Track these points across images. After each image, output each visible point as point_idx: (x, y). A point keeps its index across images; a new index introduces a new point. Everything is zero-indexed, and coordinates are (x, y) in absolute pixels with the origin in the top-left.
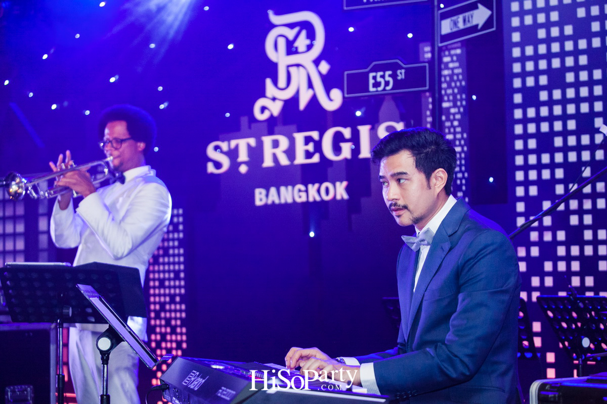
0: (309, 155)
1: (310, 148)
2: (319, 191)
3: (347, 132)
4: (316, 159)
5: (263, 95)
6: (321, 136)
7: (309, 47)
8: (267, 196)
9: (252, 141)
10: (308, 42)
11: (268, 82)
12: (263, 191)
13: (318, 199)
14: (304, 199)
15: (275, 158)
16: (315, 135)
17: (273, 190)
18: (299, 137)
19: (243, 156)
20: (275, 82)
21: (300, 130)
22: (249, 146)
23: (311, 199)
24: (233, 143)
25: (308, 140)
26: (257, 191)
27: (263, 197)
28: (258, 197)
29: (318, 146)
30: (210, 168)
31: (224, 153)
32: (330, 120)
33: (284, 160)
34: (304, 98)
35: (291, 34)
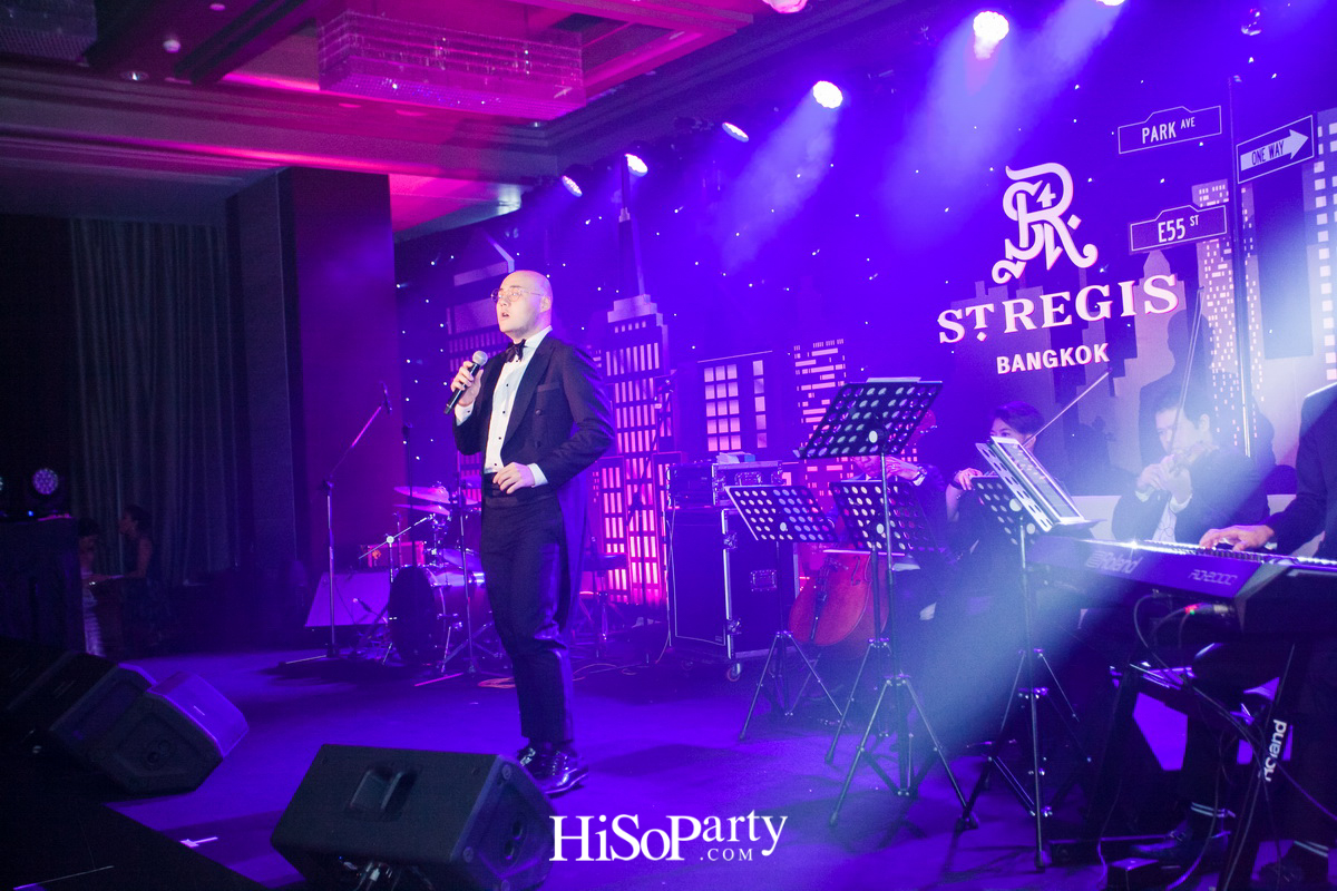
0: (1059, 317)
1: (1061, 309)
2: (1073, 355)
3: (1105, 290)
4: (1068, 321)
5: (1003, 257)
6: (1074, 297)
7: (1055, 202)
8: (1011, 364)
9: (991, 307)
10: (1053, 196)
11: (1008, 242)
12: (1006, 359)
13: (1072, 363)
14: (1055, 364)
15: (1018, 321)
16: (1066, 295)
17: (1018, 358)
18: (1047, 299)
19: (981, 323)
20: (1016, 243)
21: (1046, 292)
22: (986, 309)
23: (1064, 364)
24: (968, 310)
25: (1056, 302)
26: (999, 359)
27: (1006, 364)
28: (1000, 365)
29: (1070, 307)
30: (943, 338)
31: (959, 321)
32: (1083, 278)
33: (1029, 325)
34: (1052, 257)
35: (1032, 189)
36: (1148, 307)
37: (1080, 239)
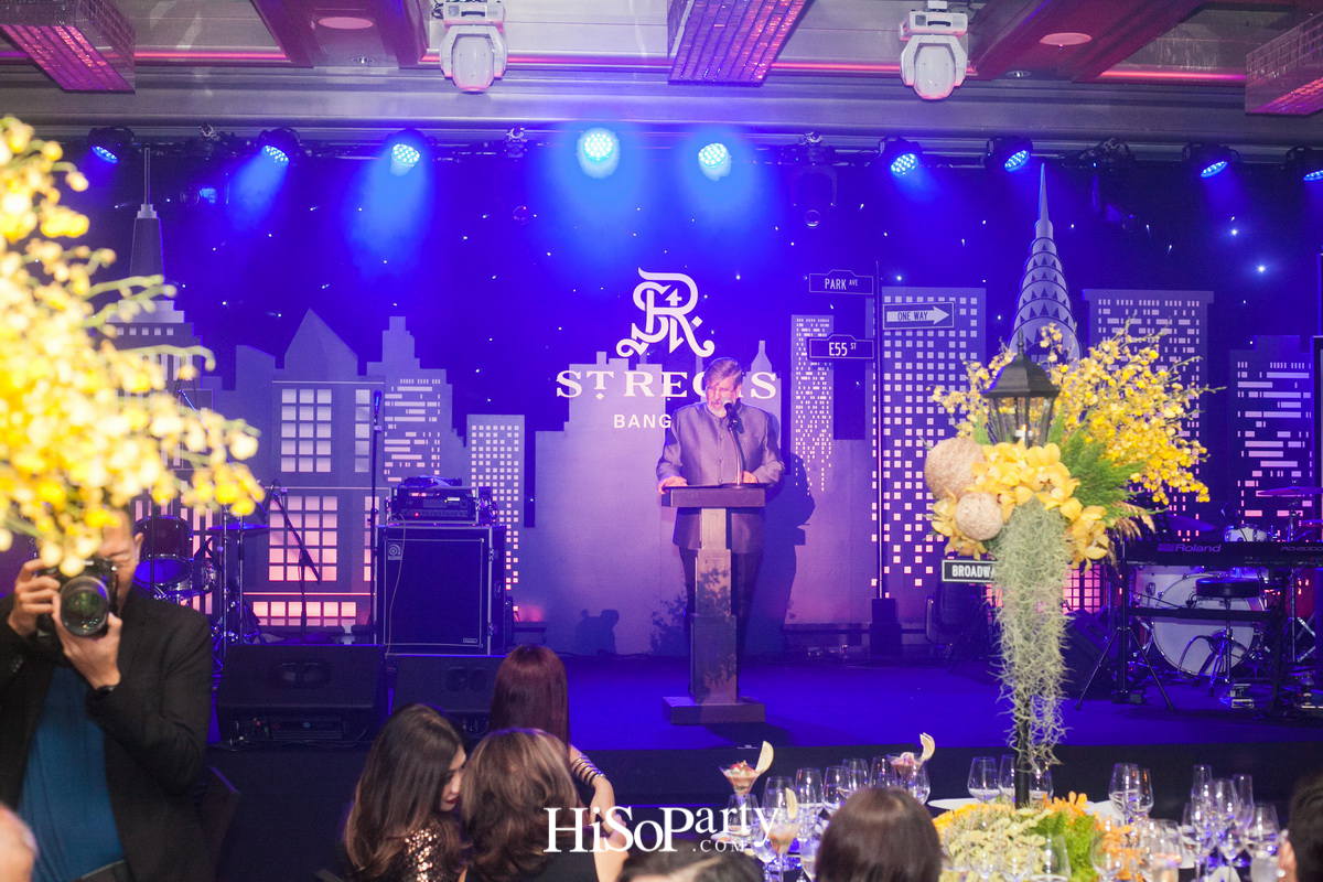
0: (675, 390)
1: (679, 385)
4: (684, 394)
6: (692, 376)
8: (627, 421)
9: (611, 374)
12: (622, 416)
15: (637, 390)
16: (685, 375)
17: (634, 416)
18: (667, 375)
19: (600, 385)
21: (665, 370)
22: (605, 376)
24: (589, 374)
25: (674, 379)
26: (616, 416)
27: (622, 421)
28: (616, 421)
29: (688, 385)
30: (560, 392)
31: (578, 381)
32: (699, 364)
33: (648, 393)
37: (701, 336)
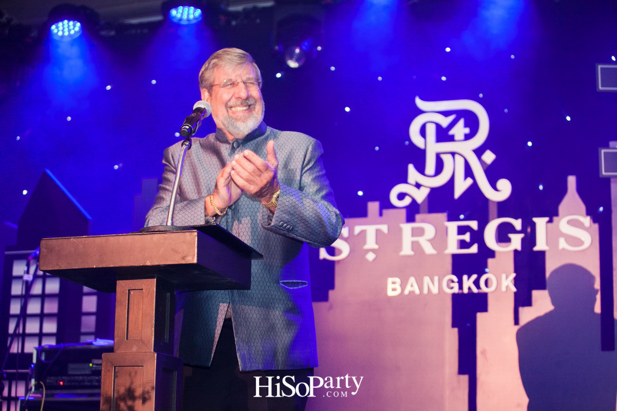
0: (463, 244)
1: (467, 237)
2: (477, 283)
3: (517, 224)
4: (474, 249)
5: (404, 180)
6: (482, 226)
7: (468, 137)
8: (403, 286)
9: (384, 228)
10: (467, 131)
11: (411, 168)
12: (398, 280)
13: (475, 290)
14: (456, 290)
15: (416, 246)
16: (474, 225)
17: (412, 280)
18: (453, 226)
19: (371, 243)
20: (421, 169)
21: (450, 219)
22: (378, 231)
23: (466, 291)
24: (358, 229)
25: (462, 230)
26: (390, 280)
27: (397, 286)
28: (390, 286)
29: (478, 237)
30: (324, 256)
31: (347, 240)
32: (493, 210)
33: (429, 249)
34: (461, 186)
35: (445, 122)
36: (562, 244)
37: (493, 175)
